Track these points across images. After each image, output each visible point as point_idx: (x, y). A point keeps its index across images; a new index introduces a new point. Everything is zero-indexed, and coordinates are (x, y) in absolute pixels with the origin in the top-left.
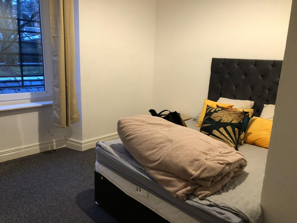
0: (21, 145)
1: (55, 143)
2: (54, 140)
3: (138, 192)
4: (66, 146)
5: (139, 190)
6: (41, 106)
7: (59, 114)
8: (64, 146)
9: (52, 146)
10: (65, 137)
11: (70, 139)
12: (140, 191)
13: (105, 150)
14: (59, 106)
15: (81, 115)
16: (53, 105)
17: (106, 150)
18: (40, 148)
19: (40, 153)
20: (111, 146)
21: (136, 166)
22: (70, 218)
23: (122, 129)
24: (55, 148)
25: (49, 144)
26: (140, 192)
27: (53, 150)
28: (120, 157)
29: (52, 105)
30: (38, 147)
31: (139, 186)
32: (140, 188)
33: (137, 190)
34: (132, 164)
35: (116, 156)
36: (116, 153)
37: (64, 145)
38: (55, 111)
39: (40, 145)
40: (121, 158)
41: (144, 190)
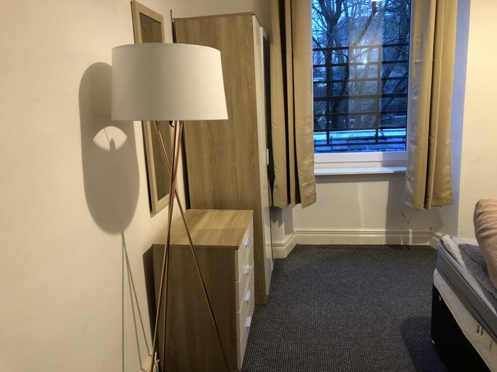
0: (360, 227)
1: (411, 236)
2: (411, 231)
3: (479, 335)
4: (430, 243)
5: (480, 333)
6: (393, 172)
7: (413, 187)
8: (428, 244)
9: (407, 239)
10: (431, 229)
11: (437, 234)
12: (482, 333)
13: (447, 250)
14: (414, 173)
15: (458, 194)
16: (407, 172)
17: (449, 250)
18: (387, 238)
19: (386, 245)
20: (460, 246)
21: (486, 288)
22: (379, 343)
23: (479, 218)
24: (410, 243)
25: (401, 235)
26: (480, 336)
27: (406, 246)
28: (467, 267)
29: (405, 173)
30: (384, 235)
31: (482, 326)
32: (482, 330)
33: (478, 331)
34: (481, 282)
35: (460, 263)
36: (463, 258)
37: (427, 241)
38: (408, 182)
39: (387, 233)
40: (468, 269)
41: (488, 334)
